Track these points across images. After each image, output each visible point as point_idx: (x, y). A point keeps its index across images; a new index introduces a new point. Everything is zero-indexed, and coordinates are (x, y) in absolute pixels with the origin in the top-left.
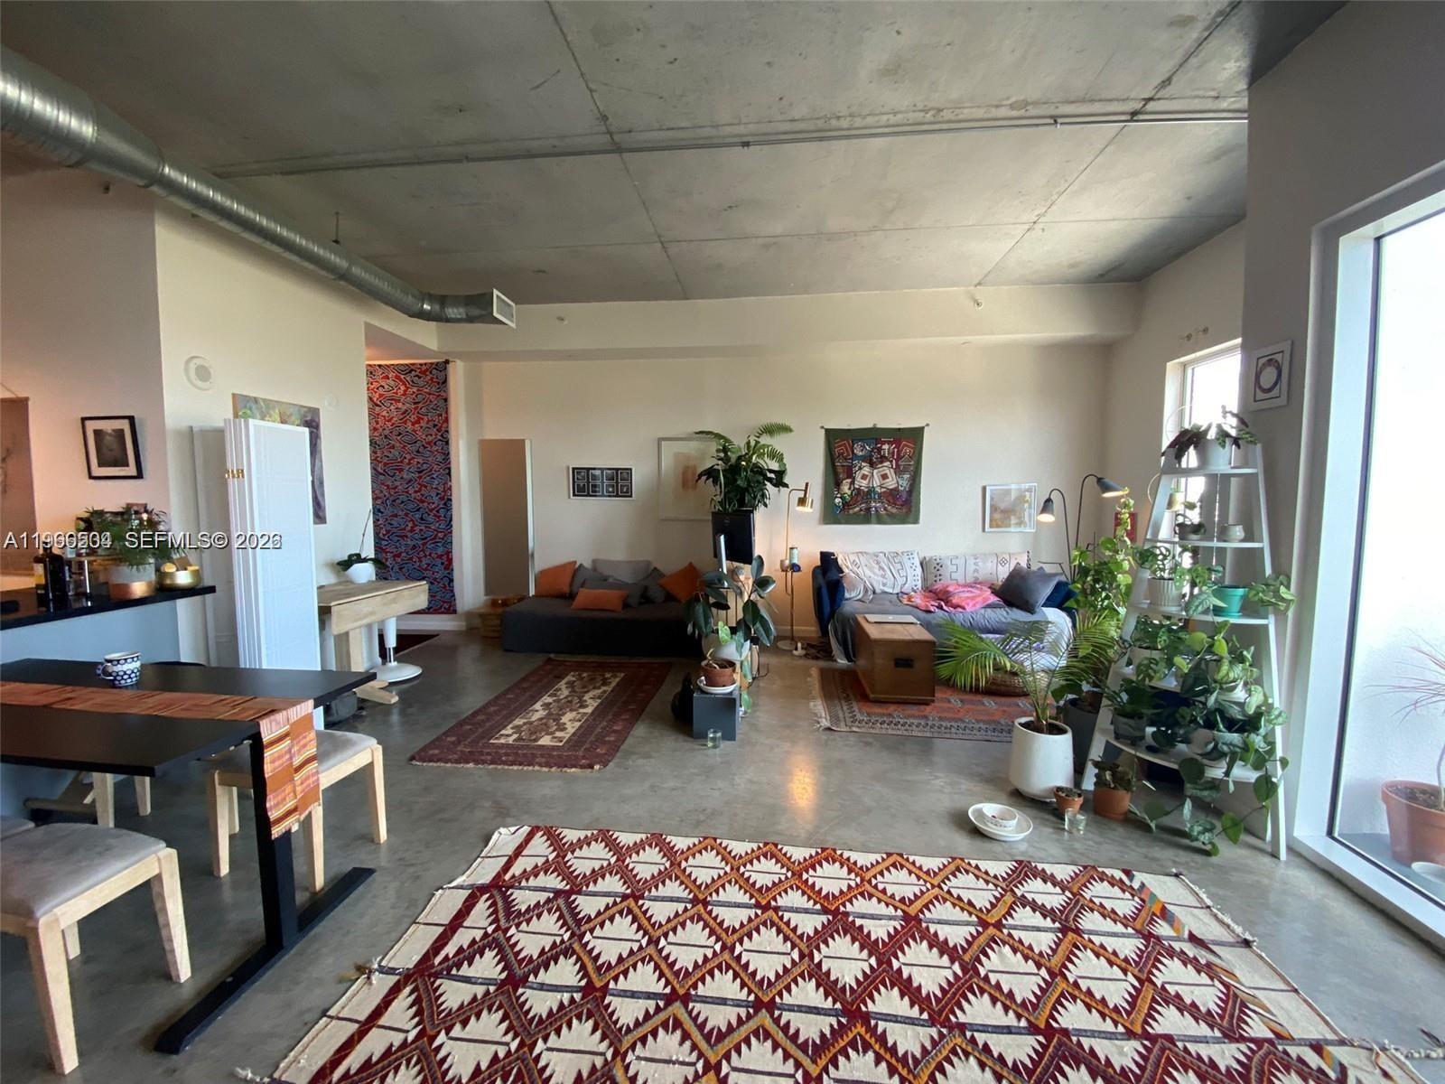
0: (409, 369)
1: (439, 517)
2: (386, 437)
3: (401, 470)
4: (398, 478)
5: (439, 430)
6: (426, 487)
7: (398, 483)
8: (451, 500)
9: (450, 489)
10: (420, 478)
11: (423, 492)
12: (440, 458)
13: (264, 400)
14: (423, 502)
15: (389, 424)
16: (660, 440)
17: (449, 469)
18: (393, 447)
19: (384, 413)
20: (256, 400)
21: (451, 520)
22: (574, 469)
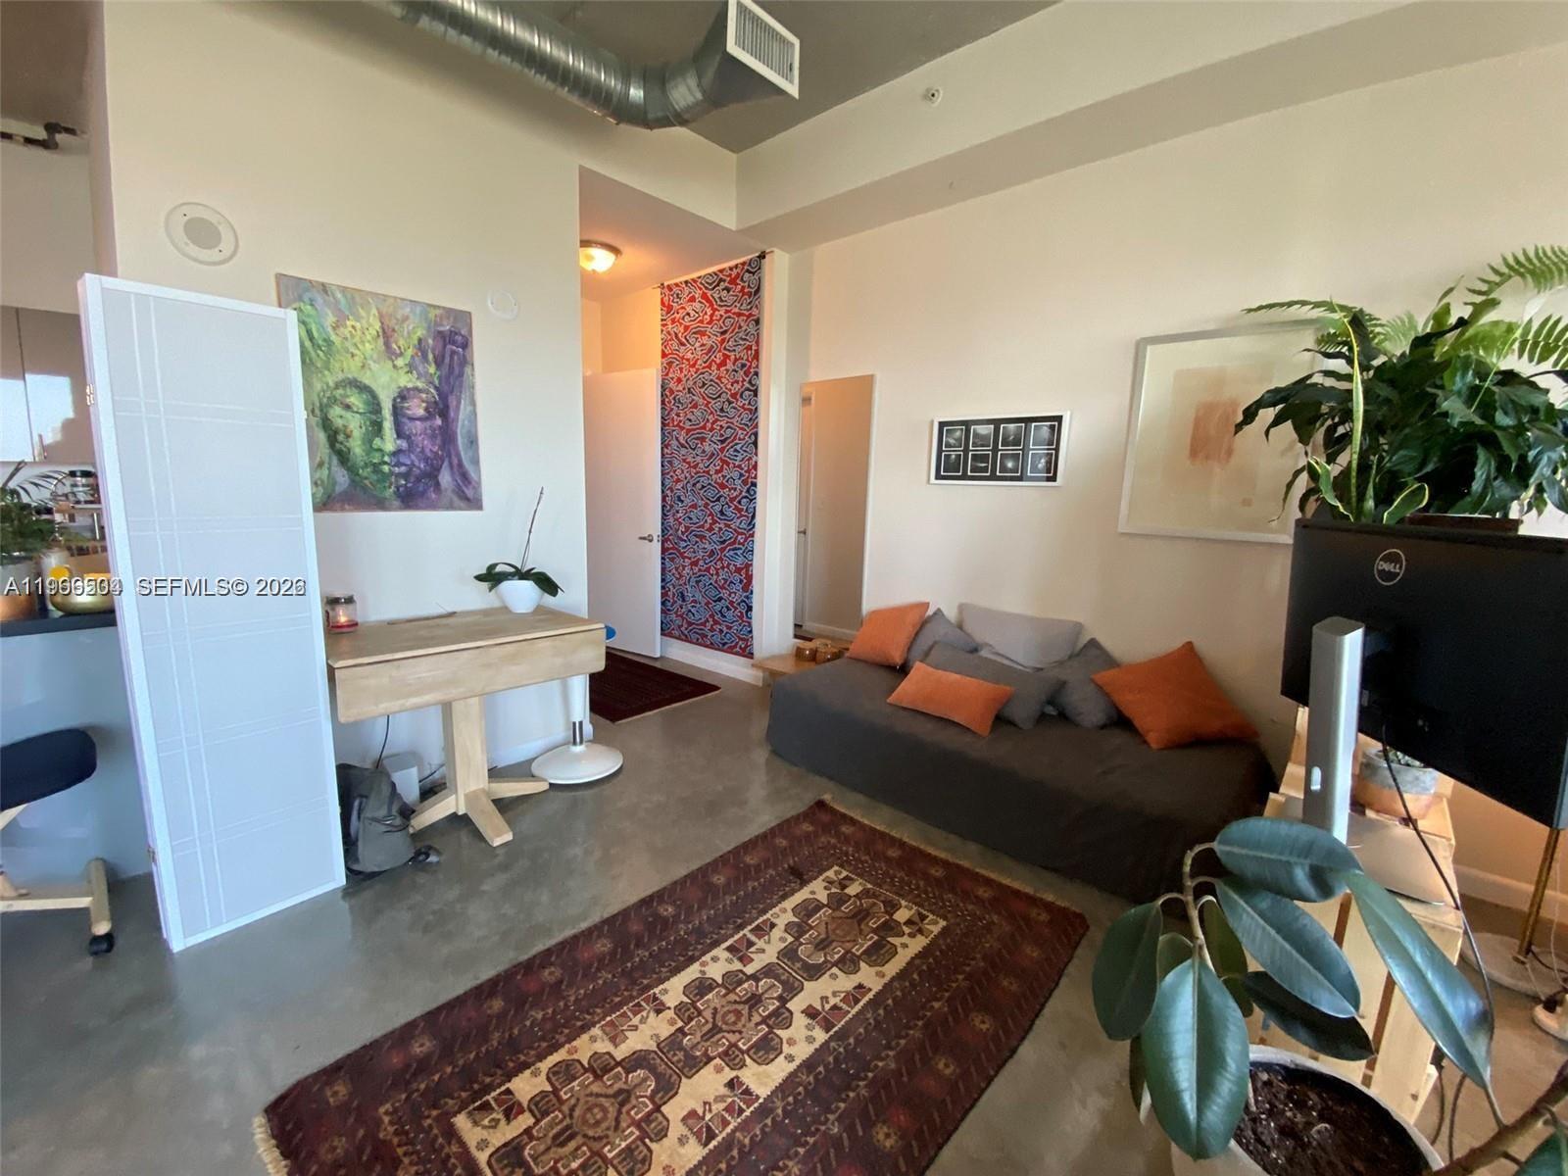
0: (717, 280)
1: (740, 510)
2: (689, 392)
3: (703, 440)
4: (699, 452)
5: (747, 374)
6: (728, 464)
7: (698, 459)
8: (754, 485)
9: (755, 467)
10: (722, 450)
11: (725, 473)
12: (746, 416)
13: (344, 290)
14: (723, 486)
15: (693, 370)
16: (1140, 346)
17: (756, 435)
18: (695, 406)
19: (689, 355)
20: (324, 288)
21: (753, 517)
22: (942, 425)
